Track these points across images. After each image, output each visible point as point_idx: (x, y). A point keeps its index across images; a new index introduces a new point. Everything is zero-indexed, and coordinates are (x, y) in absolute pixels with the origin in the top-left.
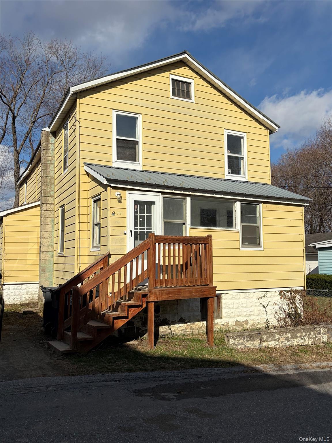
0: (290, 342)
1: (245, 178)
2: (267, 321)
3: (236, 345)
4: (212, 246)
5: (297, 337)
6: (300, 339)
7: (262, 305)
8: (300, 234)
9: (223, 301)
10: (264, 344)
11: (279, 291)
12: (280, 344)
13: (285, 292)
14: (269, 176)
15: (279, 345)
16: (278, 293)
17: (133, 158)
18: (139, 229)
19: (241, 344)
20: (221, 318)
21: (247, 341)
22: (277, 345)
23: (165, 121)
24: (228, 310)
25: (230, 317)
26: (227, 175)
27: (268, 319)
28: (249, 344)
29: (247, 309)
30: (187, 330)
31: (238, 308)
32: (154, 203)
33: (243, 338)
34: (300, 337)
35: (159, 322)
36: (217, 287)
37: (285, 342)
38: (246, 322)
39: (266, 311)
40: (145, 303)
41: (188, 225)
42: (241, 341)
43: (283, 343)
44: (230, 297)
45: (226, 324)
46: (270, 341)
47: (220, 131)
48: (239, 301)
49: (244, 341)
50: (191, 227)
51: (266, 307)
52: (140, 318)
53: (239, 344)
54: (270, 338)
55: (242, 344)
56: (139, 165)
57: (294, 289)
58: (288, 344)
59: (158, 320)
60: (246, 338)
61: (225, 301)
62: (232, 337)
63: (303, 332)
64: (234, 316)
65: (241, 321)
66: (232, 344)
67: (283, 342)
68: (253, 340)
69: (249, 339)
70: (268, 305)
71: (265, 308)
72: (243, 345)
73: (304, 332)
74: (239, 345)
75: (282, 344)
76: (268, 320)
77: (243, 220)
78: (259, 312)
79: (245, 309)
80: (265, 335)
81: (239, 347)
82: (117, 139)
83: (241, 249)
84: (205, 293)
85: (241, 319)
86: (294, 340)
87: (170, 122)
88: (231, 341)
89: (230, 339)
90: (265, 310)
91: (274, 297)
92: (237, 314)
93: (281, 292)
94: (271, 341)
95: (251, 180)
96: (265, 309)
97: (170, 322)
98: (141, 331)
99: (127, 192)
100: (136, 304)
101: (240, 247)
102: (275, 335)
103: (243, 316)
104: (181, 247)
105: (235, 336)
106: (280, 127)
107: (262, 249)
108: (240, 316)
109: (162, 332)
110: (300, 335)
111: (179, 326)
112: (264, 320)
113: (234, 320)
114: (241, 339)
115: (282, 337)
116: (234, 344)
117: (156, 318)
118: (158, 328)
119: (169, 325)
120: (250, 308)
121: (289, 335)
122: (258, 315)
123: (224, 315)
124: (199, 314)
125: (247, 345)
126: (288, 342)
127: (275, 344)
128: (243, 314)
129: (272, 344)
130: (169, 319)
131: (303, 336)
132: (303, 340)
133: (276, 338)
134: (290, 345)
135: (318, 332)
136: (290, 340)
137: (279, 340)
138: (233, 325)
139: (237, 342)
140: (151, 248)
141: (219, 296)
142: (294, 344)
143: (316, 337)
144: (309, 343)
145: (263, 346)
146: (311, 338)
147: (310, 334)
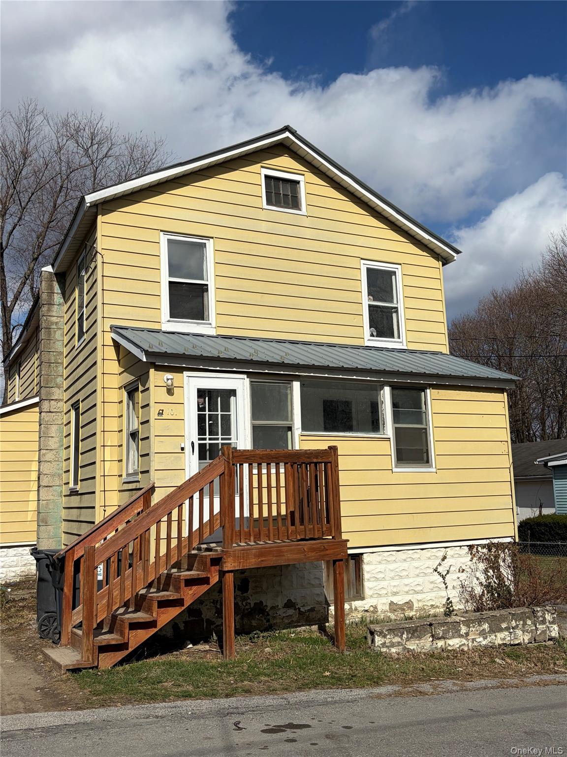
0: (489, 639)
1: (402, 344)
2: (448, 602)
3: (387, 646)
4: (338, 466)
5: (501, 630)
6: (507, 633)
7: (438, 572)
8: (501, 441)
9: (366, 567)
10: (440, 643)
11: (467, 546)
12: (470, 644)
13: (479, 548)
14: (445, 340)
15: (468, 644)
16: (466, 549)
17: (199, 314)
18: (208, 439)
19: (397, 644)
20: (363, 599)
21: (408, 639)
22: (464, 644)
23: (255, 249)
24: (375, 584)
25: (380, 595)
26: (369, 340)
27: (448, 599)
28: (412, 645)
29: (411, 580)
30: (300, 622)
31: (393, 578)
32: (233, 392)
33: (399, 634)
34: (507, 629)
35: (247, 609)
36: (348, 541)
37: (478, 640)
38: (409, 605)
39: (445, 584)
40: (218, 573)
41: (297, 429)
42: (397, 639)
43: (475, 642)
44: (379, 558)
45: (372, 609)
46: (451, 638)
47: (353, 263)
48: (396, 565)
49: (402, 639)
50: (303, 433)
51: (446, 575)
52: (213, 603)
53: (393, 645)
54: (451, 633)
55: (399, 646)
56: (210, 326)
57: (495, 541)
58: (484, 643)
59: (246, 605)
60: (405, 633)
61: (371, 566)
62: (380, 633)
63: (512, 621)
64: (386, 594)
65: (400, 603)
67: (476, 638)
68: (420, 638)
69: (412, 634)
70: (448, 572)
71: (444, 578)
72: (401, 647)
73: (514, 621)
74: (393, 647)
75: (473, 643)
76: (450, 600)
77: (396, 418)
78: (432, 585)
79: (406, 581)
80: (441, 626)
81: (393, 650)
82: (170, 283)
83: (395, 470)
84: (328, 552)
85: (400, 600)
86: (496, 636)
87: (263, 250)
88: (379, 640)
89: (376, 636)
90: (444, 581)
91: (460, 558)
92: (391, 589)
93: (471, 547)
94: (453, 637)
95: (412, 347)
96: (444, 579)
97: (269, 609)
98: (214, 626)
99: (186, 373)
100: (200, 577)
101: (394, 466)
102: (460, 627)
103: (404, 593)
104: (282, 470)
105: (384, 631)
106: (461, 252)
107: (434, 470)
108: (398, 593)
109: (255, 626)
110: (507, 626)
111: (284, 615)
112: (443, 600)
113: (387, 601)
114: (397, 635)
115: (472, 631)
116: (384, 645)
117: (243, 601)
118: (245, 621)
119: (266, 614)
120: (415, 579)
121: (486, 626)
122: (430, 591)
123: (368, 592)
124: (321, 593)
125: (409, 647)
126: (485, 638)
127: (461, 644)
128: (404, 590)
129: (454, 643)
130: (266, 603)
131: (513, 628)
132: (512, 635)
133: (461, 633)
134: (490, 644)
135: (541, 619)
136: (488, 635)
137: (468, 636)
138: (385, 611)
139: (390, 642)
140: (226, 472)
141: (359, 558)
142: (496, 643)
143: (537, 629)
144: (525, 641)
145: (439, 647)
146: (527, 632)
147: (524, 624)
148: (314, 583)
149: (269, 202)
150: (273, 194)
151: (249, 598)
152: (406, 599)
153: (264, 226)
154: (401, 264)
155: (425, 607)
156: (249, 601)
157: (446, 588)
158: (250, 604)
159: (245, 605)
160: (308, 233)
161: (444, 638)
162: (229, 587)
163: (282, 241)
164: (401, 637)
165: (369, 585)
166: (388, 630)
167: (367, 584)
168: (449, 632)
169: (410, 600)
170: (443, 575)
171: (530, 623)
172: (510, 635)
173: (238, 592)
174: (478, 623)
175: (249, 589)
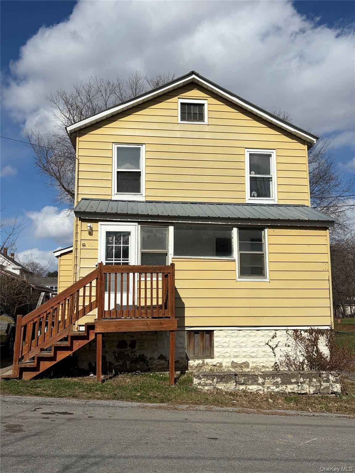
0: (280, 388)
1: (273, 201)
2: (276, 365)
3: (202, 385)
5: (291, 383)
6: (296, 386)
7: (269, 346)
8: (323, 262)
9: (215, 339)
10: (242, 387)
11: (293, 330)
12: (266, 390)
13: (302, 332)
14: (308, 196)
15: (263, 390)
16: (292, 332)
19: (209, 384)
20: (213, 358)
21: (217, 382)
22: (260, 390)
24: (222, 349)
25: (225, 357)
27: (276, 363)
28: (221, 386)
29: (248, 349)
31: (235, 347)
32: (129, 233)
33: (211, 379)
34: (297, 383)
37: (272, 388)
38: (246, 364)
39: (274, 353)
40: (94, 334)
41: (170, 254)
42: (209, 382)
43: (269, 389)
44: (225, 334)
45: (218, 365)
46: (250, 385)
47: (240, 151)
48: (237, 339)
49: (213, 382)
50: (174, 257)
51: (275, 348)
53: (206, 385)
54: (250, 382)
55: (211, 386)
56: (142, 196)
57: (316, 328)
58: (276, 390)
60: (216, 378)
61: (218, 339)
62: (197, 377)
63: (301, 378)
64: (229, 356)
65: (240, 363)
66: (197, 384)
67: (270, 387)
68: (227, 382)
69: (220, 379)
70: (277, 346)
72: (212, 387)
73: (302, 378)
74: (206, 386)
75: (268, 389)
77: (241, 248)
78: (264, 353)
79: (245, 349)
80: (243, 377)
81: (206, 388)
82: (118, 172)
83: (238, 280)
84: (164, 326)
85: (239, 361)
86: (286, 387)
88: (196, 381)
89: (194, 378)
91: (282, 337)
92: (232, 354)
93: (296, 331)
94: (252, 384)
95: (281, 202)
96: (273, 350)
97: (148, 359)
99: (100, 223)
101: (237, 277)
102: (258, 378)
103: (242, 357)
105: (200, 376)
107: (268, 280)
108: (238, 356)
109: (139, 368)
110: (296, 381)
111: (158, 363)
112: (272, 363)
113: (230, 360)
114: (210, 379)
115: (267, 382)
116: (199, 384)
117: (132, 354)
118: (133, 365)
119: (146, 362)
120: (251, 349)
121: (279, 380)
122: (262, 357)
123: (216, 354)
124: (183, 352)
125: (218, 387)
126: (277, 387)
127: (258, 389)
128: (242, 354)
129: (253, 388)
130: (147, 355)
131: (301, 383)
132: (300, 388)
133: (259, 382)
134: (281, 391)
135: (325, 379)
136: (280, 385)
137: (264, 385)
138: (228, 367)
139: (204, 383)
140: (99, 278)
141: (211, 333)
142: (287, 391)
143: (321, 385)
144: (311, 392)
145: (241, 389)
146: (312, 386)
147: (311, 381)
148: (179, 346)
149: (183, 119)
150: (186, 114)
151: (136, 352)
152: (244, 360)
153: (178, 134)
154: (275, 149)
155: (258, 367)
156: (135, 353)
157: (275, 356)
158: (136, 355)
159: (133, 355)
160: (208, 136)
161: (242, 384)
163: (190, 142)
164: (213, 380)
166: (203, 375)
167: (215, 350)
168: (249, 381)
169: (247, 362)
170: (272, 348)
171: (315, 381)
172: (298, 387)
173: (129, 348)
174: (272, 377)
175: (136, 347)
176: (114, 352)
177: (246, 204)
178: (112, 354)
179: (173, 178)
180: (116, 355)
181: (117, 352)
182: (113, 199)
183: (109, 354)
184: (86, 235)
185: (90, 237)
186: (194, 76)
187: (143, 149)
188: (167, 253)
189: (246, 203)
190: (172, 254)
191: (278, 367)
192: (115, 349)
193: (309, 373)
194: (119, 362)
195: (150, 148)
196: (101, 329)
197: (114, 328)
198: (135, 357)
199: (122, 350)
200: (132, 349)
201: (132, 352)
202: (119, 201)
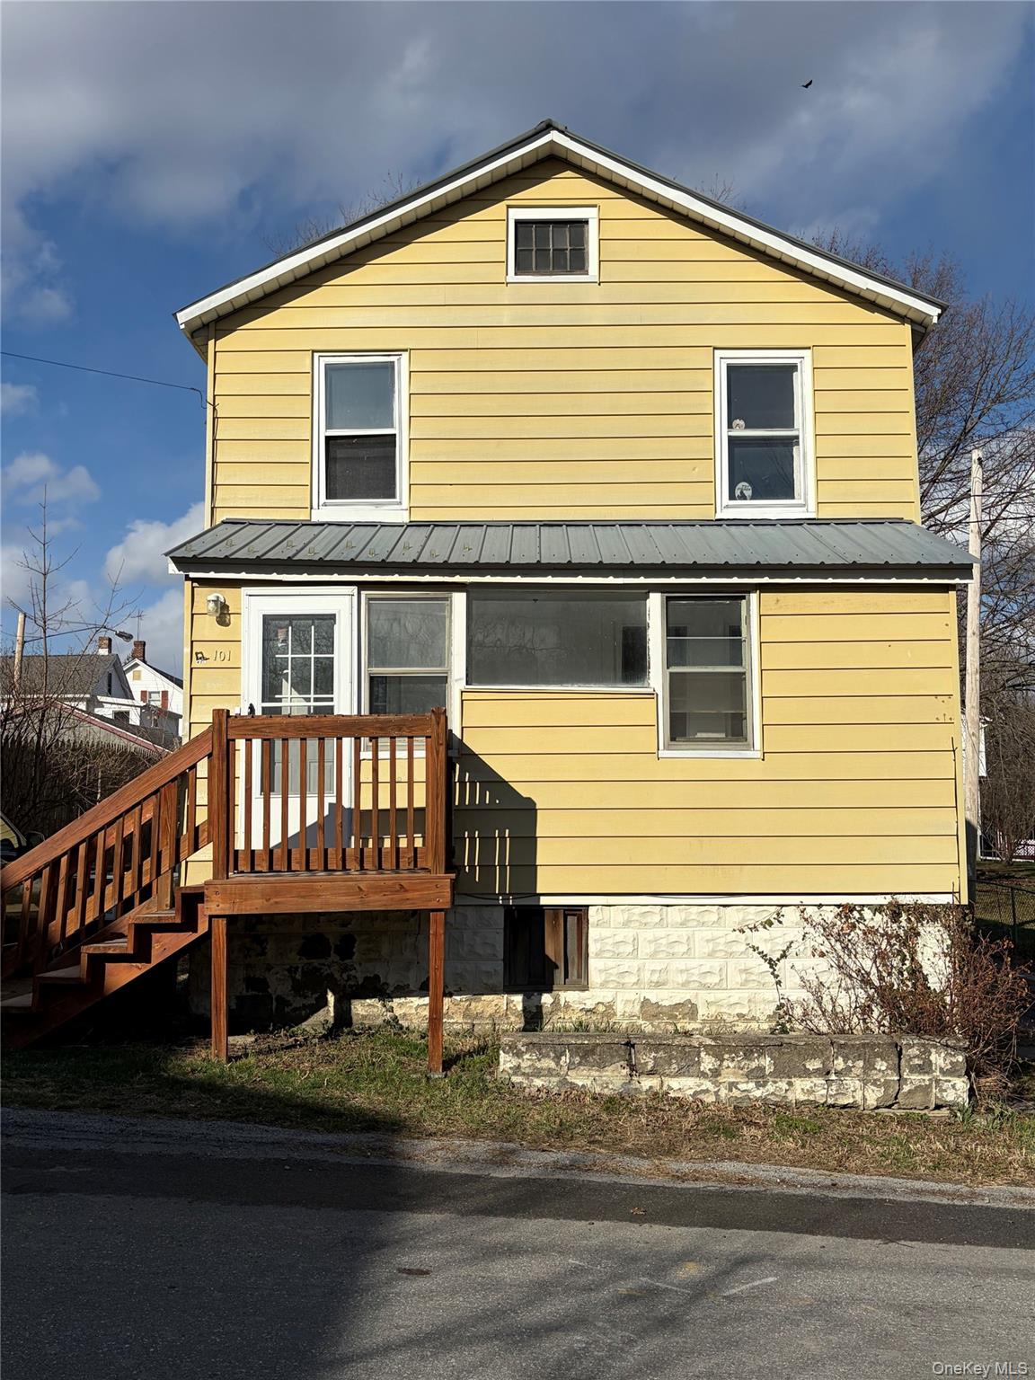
0: (770, 1088)
1: (805, 509)
2: (781, 1012)
3: (524, 1074)
5: (807, 1074)
6: (821, 1081)
7: (759, 953)
8: (936, 696)
9: (593, 933)
10: (647, 1083)
11: (838, 906)
12: (723, 1092)
15: (716, 1092)
16: (835, 911)
17: (384, 487)
19: (546, 1072)
20: (585, 988)
21: (571, 1066)
22: (707, 1091)
24: (611, 963)
25: (621, 986)
28: (582, 1078)
29: (692, 963)
30: (452, 1018)
31: (653, 955)
32: (332, 619)
33: (552, 1055)
34: (824, 1073)
35: (351, 986)
37: (743, 1087)
38: (690, 1010)
39: (777, 976)
40: (207, 919)
41: (456, 680)
42: (548, 1063)
43: (734, 1089)
45: (601, 1008)
46: (673, 1077)
47: (698, 358)
48: (660, 932)
49: (558, 1064)
50: (468, 687)
51: (778, 960)
52: (289, 971)
53: (538, 1073)
54: (675, 1066)
55: (552, 1075)
56: (398, 507)
57: (908, 899)
58: (758, 1093)
59: (349, 978)
60: (568, 1054)
61: (602, 931)
62: (510, 1048)
63: (837, 1058)
64: (636, 984)
66: (510, 1071)
67: (737, 1083)
68: (601, 1066)
69: (583, 1058)
70: (784, 956)
71: (772, 963)
72: (555, 1080)
73: (840, 1059)
74: (538, 1077)
75: (731, 1090)
76: (785, 1009)
77: (675, 654)
78: (744, 976)
79: (683, 964)
81: (538, 1082)
82: (329, 438)
83: (662, 753)
84: (409, 895)
85: (666, 997)
86: (790, 1084)
88: (506, 1061)
89: (501, 1052)
90: (772, 970)
92: (646, 976)
93: (848, 908)
94: (679, 1074)
95: (827, 513)
96: (771, 967)
97: (392, 989)
99: (245, 590)
101: (661, 745)
102: (699, 1056)
103: (674, 986)
105: (520, 1046)
107: (758, 754)
108: (664, 984)
110: (821, 1066)
111: (420, 1002)
112: (767, 1007)
113: (637, 996)
114: (547, 1056)
115: (729, 1067)
116: (517, 1070)
117: (342, 973)
118: (346, 1005)
120: (702, 961)
122: (738, 986)
123: (595, 976)
124: (495, 971)
125: (573, 1081)
126: (758, 1085)
127: (699, 1089)
128: (675, 979)
129: (683, 1086)
130: (386, 978)
131: (837, 1073)
132: (834, 1087)
133: (702, 1069)
134: (772, 1097)
135: (916, 1061)
136: (771, 1079)
137: (717, 1076)
138: (632, 1016)
139: (530, 1066)
140: (215, 753)
141: (580, 913)
142: (791, 1097)
143: (901, 1081)
144: (868, 1102)
145: (644, 1089)
146: (874, 1083)
147: (869, 1066)
148: (481, 952)
149: (521, 268)
150: (534, 253)
151: (355, 969)
152: (680, 996)
153: (506, 316)
154: (809, 348)
155: (725, 1017)
156: (353, 973)
157: (779, 983)
158: (355, 977)
159: (346, 978)
160: (599, 315)
161: (651, 1073)
162: (217, 943)
163: (542, 338)
164: (557, 1058)
165: (596, 966)
166: (527, 1045)
167: (594, 963)
168: (671, 1064)
169: (689, 1001)
170: (771, 959)
171: (883, 1068)
172: (826, 1086)
173: (334, 957)
174: (745, 1054)
175: (354, 953)
176: (291, 967)
177: (717, 520)
178: (286, 973)
179: (490, 450)
180: (298, 976)
181: (300, 970)
182: (314, 519)
183: (277, 973)
184: (207, 626)
185: (220, 632)
186: (554, 136)
187: (403, 365)
188: (447, 677)
189: (718, 517)
190: (460, 679)
191: (787, 1018)
192: (294, 959)
193: (863, 1045)
194: (306, 997)
195: (422, 361)
196: (221, 905)
197: (261, 901)
198: (353, 983)
199: (316, 962)
200: (342, 959)
201: (345, 969)
202: (330, 524)
